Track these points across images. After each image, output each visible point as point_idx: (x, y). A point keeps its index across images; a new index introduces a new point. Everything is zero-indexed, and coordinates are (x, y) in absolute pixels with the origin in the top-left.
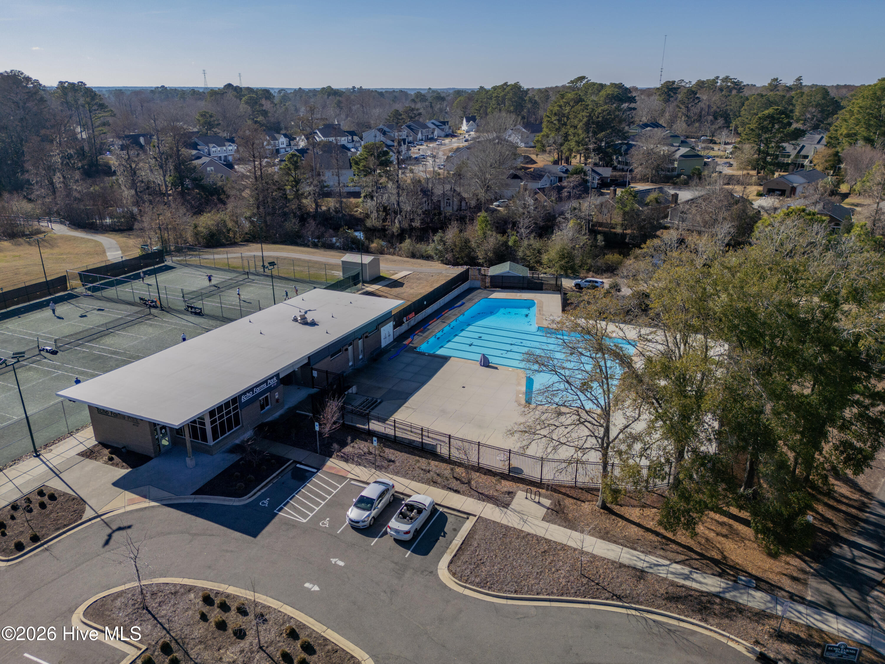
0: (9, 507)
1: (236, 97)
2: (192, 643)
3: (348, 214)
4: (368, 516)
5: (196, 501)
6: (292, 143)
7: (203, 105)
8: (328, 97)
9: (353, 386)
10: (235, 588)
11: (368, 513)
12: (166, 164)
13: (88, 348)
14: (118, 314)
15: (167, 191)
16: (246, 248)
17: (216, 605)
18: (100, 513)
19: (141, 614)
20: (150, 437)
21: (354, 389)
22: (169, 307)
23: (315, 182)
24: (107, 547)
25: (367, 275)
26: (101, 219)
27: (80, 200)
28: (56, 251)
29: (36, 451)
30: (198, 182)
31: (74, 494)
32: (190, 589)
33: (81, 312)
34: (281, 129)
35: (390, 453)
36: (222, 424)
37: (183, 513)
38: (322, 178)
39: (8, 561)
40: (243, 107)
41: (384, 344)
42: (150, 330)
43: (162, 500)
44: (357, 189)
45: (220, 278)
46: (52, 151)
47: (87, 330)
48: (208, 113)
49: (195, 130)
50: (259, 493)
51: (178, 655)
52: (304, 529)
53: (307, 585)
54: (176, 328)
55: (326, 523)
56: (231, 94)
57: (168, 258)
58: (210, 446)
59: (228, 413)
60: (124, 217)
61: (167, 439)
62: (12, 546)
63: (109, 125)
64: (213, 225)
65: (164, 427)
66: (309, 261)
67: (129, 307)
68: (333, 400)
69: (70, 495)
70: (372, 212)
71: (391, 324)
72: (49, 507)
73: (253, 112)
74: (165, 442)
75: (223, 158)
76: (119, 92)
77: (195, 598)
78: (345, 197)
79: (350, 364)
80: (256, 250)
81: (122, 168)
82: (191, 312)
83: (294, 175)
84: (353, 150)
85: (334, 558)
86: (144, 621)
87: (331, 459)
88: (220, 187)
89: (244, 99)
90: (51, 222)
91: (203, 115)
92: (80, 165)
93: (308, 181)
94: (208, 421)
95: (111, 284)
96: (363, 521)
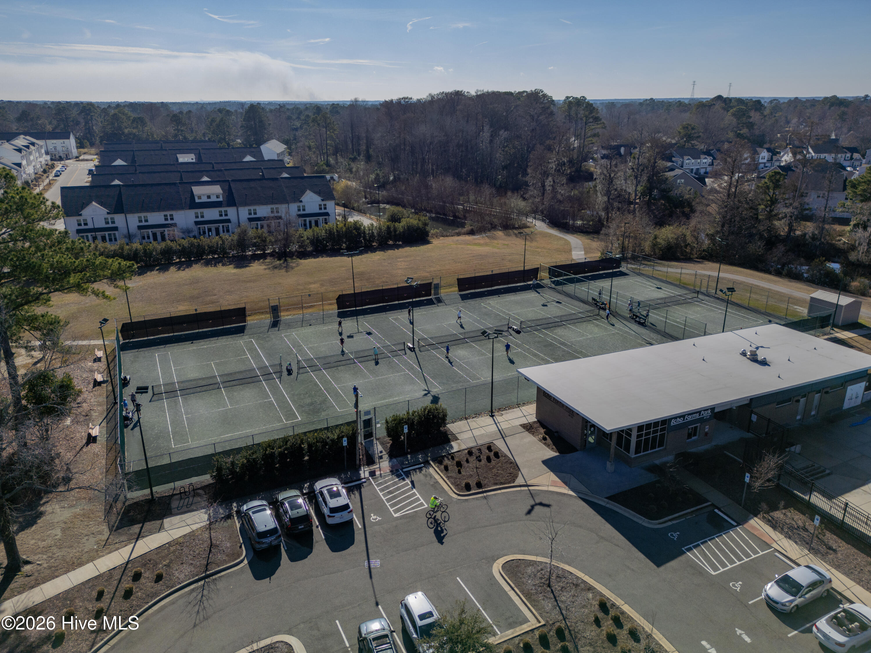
0: (466, 451)
1: (724, 109)
2: (583, 641)
3: (828, 243)
4: (791, 602)
5: (608, 506)
6: (775, 158)
7: (687, 118)
8: (830, 108)
9: (797, 444)
10: (630, 609)
11: (791, 598)
12: (641, 175)
13: (543, 335)
14: (572, 309)
15: (635, 199)
16: (700, 265)
17: (610, 616)
18: (529, 483)
19: (545, 589)
20: (580, 431)
21: (797, 448)
22: (616, 312)
23: (796, 204)
24: (528, 516)
25: (840, 319)
26: (574, 220)
27: (560, 202)
28: (534, 244)
29: (492, 412)
30: (665, 194)
31: (512, 459)
32: (590, 588)
33: (544, 301)
34: (765, 143)
35: (831, 538)
36: (647, 440)
37: (595, 513)
38: (806, 200)
39: (459, 495)
40: (729, 119)
41: (847, 405)
42: (596, 330)
43: (579, 493)
44: (845, 215)
45: (669, 292)
46: (550, 159)
47: (545, 319)
48: (690, 125)
49: (674, 142)
50: (670, 523)
51: (570, 646)
52: (711, 581)
53: (704, 643)
54: (618, 333)
55: (738, 586)
56: (718, 106)
57: (623, 264)
58: (631, 458)
59: (655, 432)
60: (592, 220)
61: (593, 437)
62: (463, 485)
63: (598, 136)
64: (672, 238)
65: (593, 426)
66: (769, 290)
67: (582, 304)
68: (774, 456)
69: (510, 459)
70: (860, 244)
71: (863, 385)
72: (493, 462)
73: (739, 124)
74: (591, 440)
75: (694, 171)
76: (611, 105)
77: (593, 599)
78: (829, 223)
79: (798, 417)
80: (711, 269)
81: (603, 176)
82: (636, 321)
83: (771, 194)
84: (849, 169)
85: (739, 629)
86: (547, 598)
87: (755, 518)
88: (686, 200)
89: (731, 111)
90: (535, 218)
91: (685, 128)
92: (569, 172)
93: (787, 202)
94: (634, 433)
95: (572, 281)
96: (783, 605)
